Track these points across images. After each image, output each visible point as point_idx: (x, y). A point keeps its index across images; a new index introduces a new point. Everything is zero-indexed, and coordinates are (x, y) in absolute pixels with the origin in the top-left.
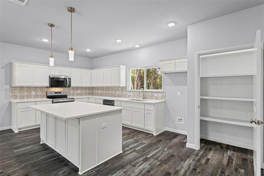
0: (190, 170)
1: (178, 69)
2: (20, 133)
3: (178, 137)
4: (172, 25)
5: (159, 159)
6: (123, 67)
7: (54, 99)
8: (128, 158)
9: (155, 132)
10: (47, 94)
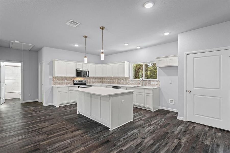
0: (182, 132)
1: (170, 64)
2: (60, 107)
3: (170, 113)
4: (167, 34)
5: (159, 125)
6: (127, 63)
7: (79, 85)
8: (138, 123)
9: (153, 109)
10: (74, 82)
